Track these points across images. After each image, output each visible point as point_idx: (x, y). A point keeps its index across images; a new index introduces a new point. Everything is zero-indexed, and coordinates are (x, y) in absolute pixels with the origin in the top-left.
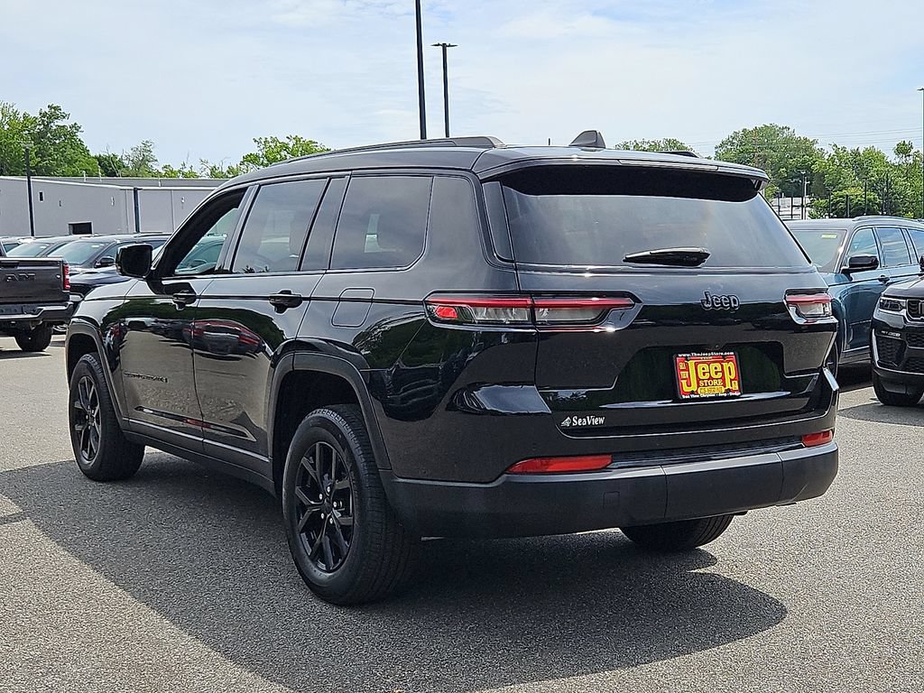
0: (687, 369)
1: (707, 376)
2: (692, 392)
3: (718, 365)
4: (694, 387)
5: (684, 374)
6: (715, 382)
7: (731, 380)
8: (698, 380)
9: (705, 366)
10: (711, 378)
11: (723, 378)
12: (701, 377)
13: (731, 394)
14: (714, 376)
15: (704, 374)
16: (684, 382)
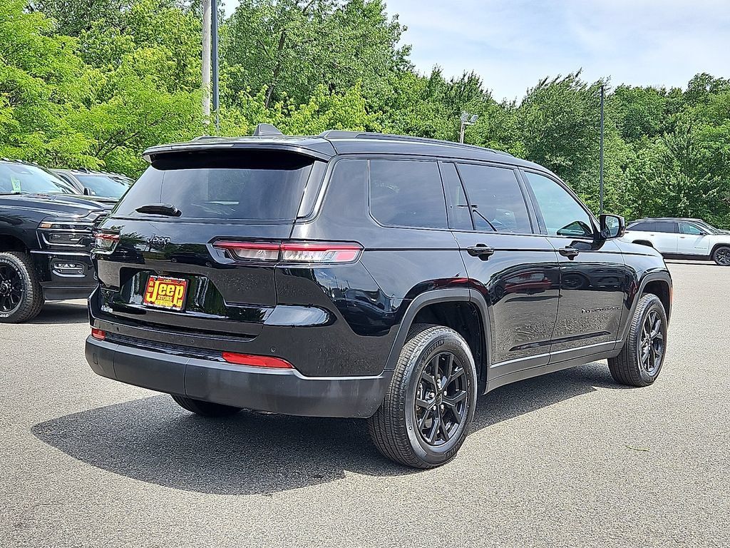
0: (154, 287)
1: (164, 293)
2: (152, 303)
3: (173, 287)
4: (153, 299)
5: (150, 289)
6: (167, 298)
7: (178, 299)
8: (158, 294)
9: (165, 286)
10: (166, 295)
11: (173, 296)
12: (160, 293)
13: (174, 308)
14: (168, 294)
15: (162, 291)
16: (149, 295)
